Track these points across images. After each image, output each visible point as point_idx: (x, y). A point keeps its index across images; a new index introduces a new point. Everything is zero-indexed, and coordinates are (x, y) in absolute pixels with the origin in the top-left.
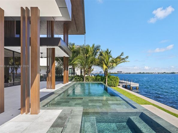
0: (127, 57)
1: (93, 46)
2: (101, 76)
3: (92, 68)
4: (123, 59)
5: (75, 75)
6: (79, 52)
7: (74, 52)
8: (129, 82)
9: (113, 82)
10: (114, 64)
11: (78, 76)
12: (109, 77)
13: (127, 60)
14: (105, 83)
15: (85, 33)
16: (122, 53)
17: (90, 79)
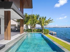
0: (52, 20)
1: (36, 15)
2: (40, 29)
3: (36, 25)
4: (51, 21)
5: (28, 29)
6: (30, 18)
7: (27, 18)
8: (52, 32)
9: (46, 32)
10: (47, 23)
11: (29, 29)
12: (44, 29)
13: (52, 21)
14: (42, 33)
15: (32, 8)
16: (50, 18)
17: (35, 31)
